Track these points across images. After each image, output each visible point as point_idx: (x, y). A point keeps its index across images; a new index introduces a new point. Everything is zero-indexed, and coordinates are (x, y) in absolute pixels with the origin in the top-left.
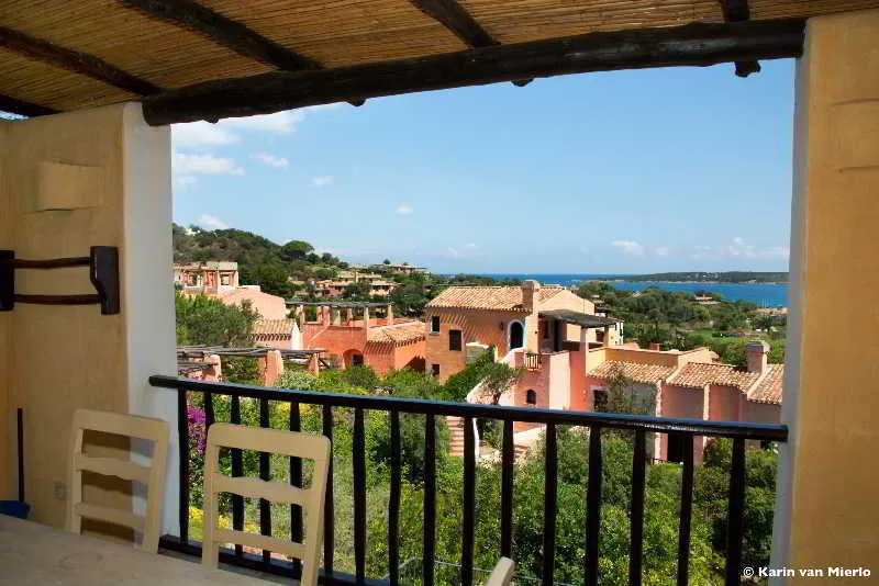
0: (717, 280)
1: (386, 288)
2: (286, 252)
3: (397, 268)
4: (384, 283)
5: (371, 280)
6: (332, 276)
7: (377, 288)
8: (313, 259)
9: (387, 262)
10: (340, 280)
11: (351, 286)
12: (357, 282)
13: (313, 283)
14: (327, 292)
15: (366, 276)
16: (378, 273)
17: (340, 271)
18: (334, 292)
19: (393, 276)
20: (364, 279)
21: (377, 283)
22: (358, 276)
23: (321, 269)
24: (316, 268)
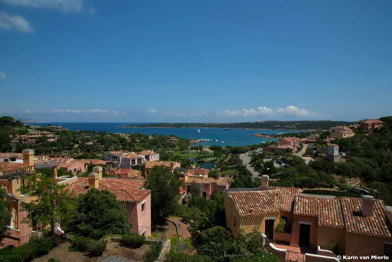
1: (53, 138)
2: (1, 122)
4: (52, 135)
5: (46, 134)
6: (28, 132)
7: (50, 138)
8: (15, 124)
10: (32, 134)
11: (40, 138)
12: (40, 136)
13: (18, 136)
14: (25, 140)
15: (44, 132)
16: (48, 130)
17: (29, 130)
18: (30, 140)
19: (54, 131)
20: (43, 134)
21: (49, 136)
22: (40, 132)
23: (19, 129)
24: (17, 129)
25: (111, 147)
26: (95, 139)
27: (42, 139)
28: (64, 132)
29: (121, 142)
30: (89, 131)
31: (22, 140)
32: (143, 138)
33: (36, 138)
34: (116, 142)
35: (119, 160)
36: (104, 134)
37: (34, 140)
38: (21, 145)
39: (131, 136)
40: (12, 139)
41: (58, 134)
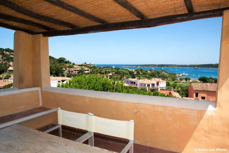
0: (158, 66)
1: (88, 70)
2: (59, 61)
3: (88, 65)
4: (87, 69)
5: (84, 68)
6: (73, 67)
7: (86, 70)
8: (66, 62)
9: (85, 63)
10: (75, 68)
12: (80, 69)
13: (68, 69)
14: (72, 72)
15: (82, 67)
16: (85, 66)
17: (74, 66)
18: (74, 71)
19: (88, 67)
20: (82, 68)
21: (85, 69)
22: (80, 67)
23: (69, 65)
24: (67, 65)
25: (124, 77)
26: (113, 72)
27: (81, 71)
28: (94, 67)
29: (130, 74)
30: (109, 67)
31: (70, 71)
32: (144, 72)
33: (78, 70)
34: (127, 74)
35: (137, 85)
36: (118, 69)
37: (77, 72)
38: (70, 74)
39: (136, 71)
40: (64, 71)
41: (90, 68)
